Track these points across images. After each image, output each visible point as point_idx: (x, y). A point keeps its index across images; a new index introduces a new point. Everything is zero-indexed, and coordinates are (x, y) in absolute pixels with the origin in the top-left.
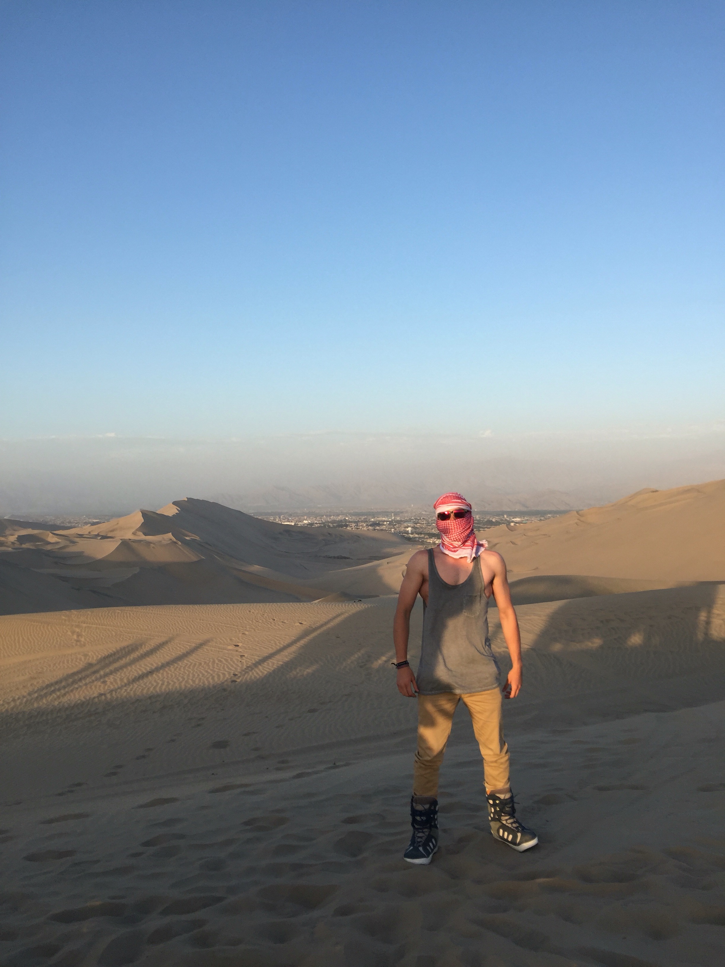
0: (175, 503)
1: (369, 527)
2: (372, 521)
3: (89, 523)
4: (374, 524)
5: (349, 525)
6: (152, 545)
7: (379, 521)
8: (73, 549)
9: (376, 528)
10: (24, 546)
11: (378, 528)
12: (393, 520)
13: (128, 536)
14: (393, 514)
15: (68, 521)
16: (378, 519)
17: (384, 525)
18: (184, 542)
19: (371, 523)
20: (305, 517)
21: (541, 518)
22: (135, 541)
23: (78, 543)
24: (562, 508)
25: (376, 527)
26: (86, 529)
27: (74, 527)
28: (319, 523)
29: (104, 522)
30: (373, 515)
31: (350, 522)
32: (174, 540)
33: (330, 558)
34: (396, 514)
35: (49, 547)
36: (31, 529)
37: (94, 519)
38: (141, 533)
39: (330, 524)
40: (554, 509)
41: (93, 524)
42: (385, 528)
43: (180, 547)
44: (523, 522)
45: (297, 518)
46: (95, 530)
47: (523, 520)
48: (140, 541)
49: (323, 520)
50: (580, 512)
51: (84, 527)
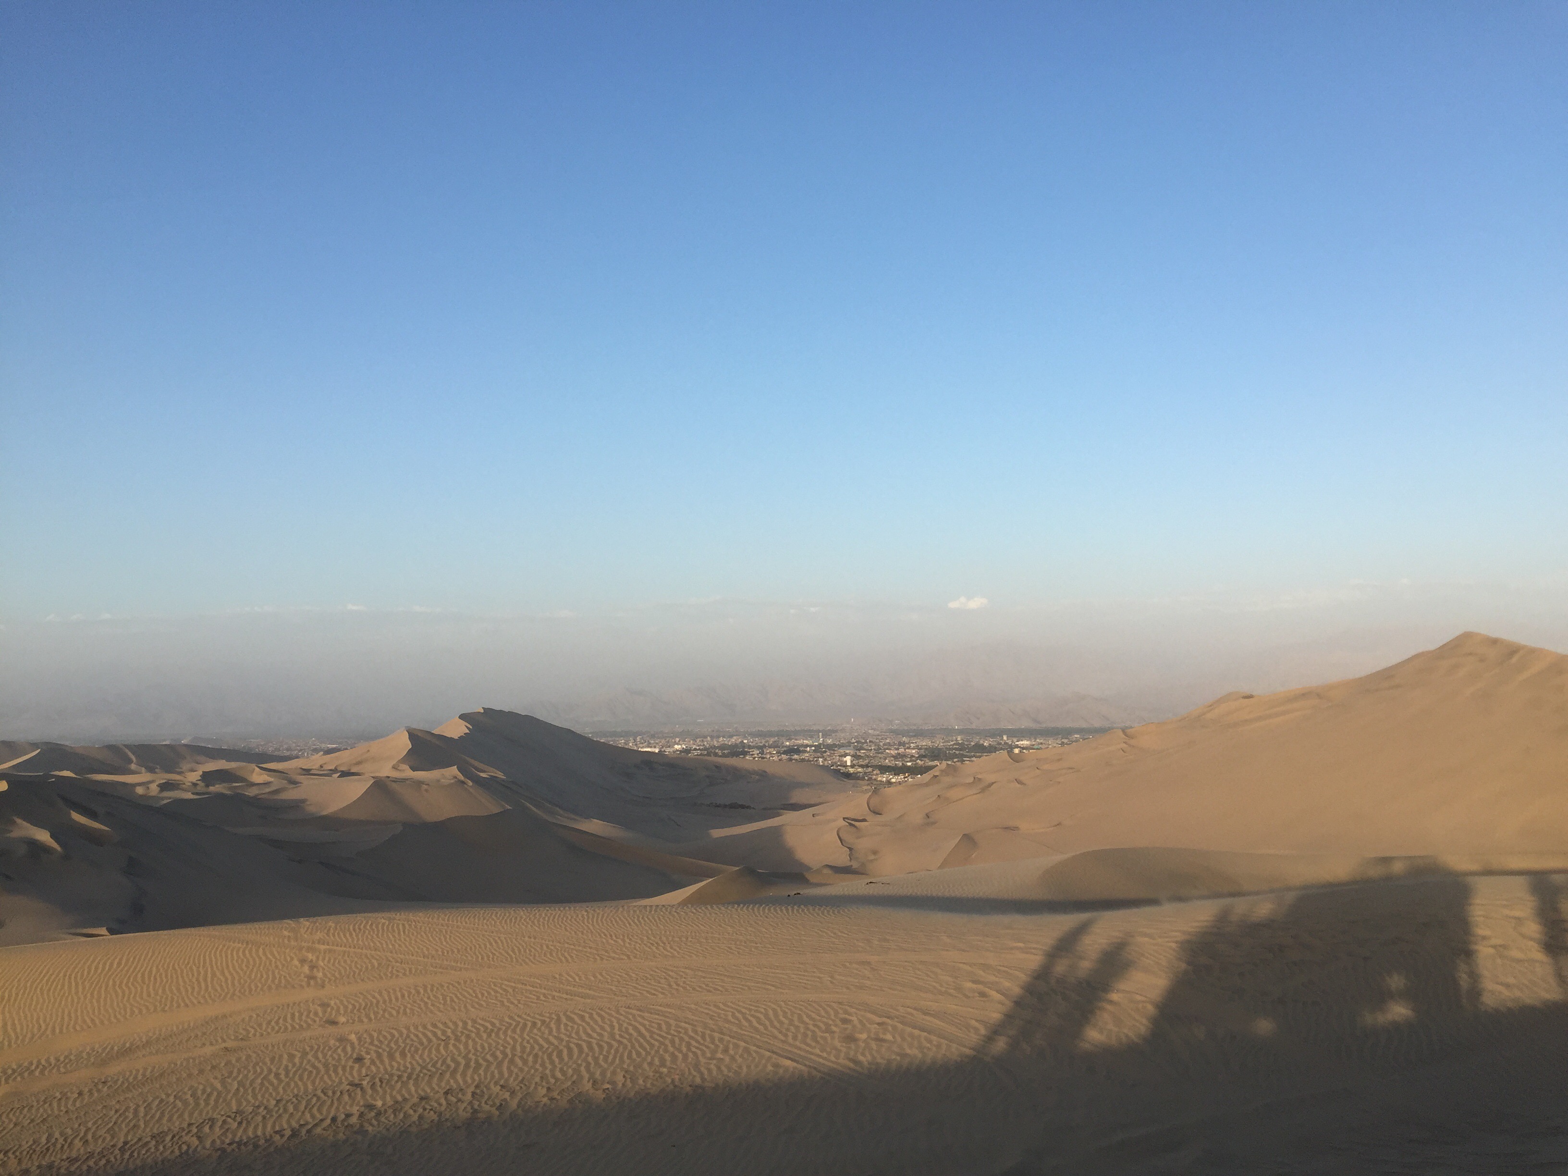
0: (463, 717)
1: (782, 755)
2: (786, 746)
3: (321, 750)
4: (791, 751)
5: (749, 752)
6: (425, 787)
7: (798, 745)
8: (292, 794)
9: (793, 757)
10: (212, 789)
11: (796, 757)
12: (820, 744)
13: (386, 771)
14: (820, 734)
15: (285, 746)
16: (795, 742)
17: (806, 752)
18: (478, 781)
19: (785, 749)
20: (677, 740)
21: (1063, 740)
22: (396, 781)
23: (301, 783)
24: (1097, 724)
25: (793, 755)
26: (315, 761)
27: (297, 757)
28: (699, 749)
29: (347, 749)
30: (789, 735)
31: (750, 747)
32: (462, 778)
33: (718, 806)
34: (826, 734)
35: (252, 792)
36: (224, 761)
37: (329, 744)
38: (405, 767)
39: (717, 751)
40: (1084, 725)
41: (329, 752)
42: (807, 758)
43: (471, 790)
44: (1034, 747)
45: (663, 741)
46: (330, 762)
47: (1034, 743)
48: (404, 780)
49: (705, 743)
50: (1128, 731)
51: (314, 757)
